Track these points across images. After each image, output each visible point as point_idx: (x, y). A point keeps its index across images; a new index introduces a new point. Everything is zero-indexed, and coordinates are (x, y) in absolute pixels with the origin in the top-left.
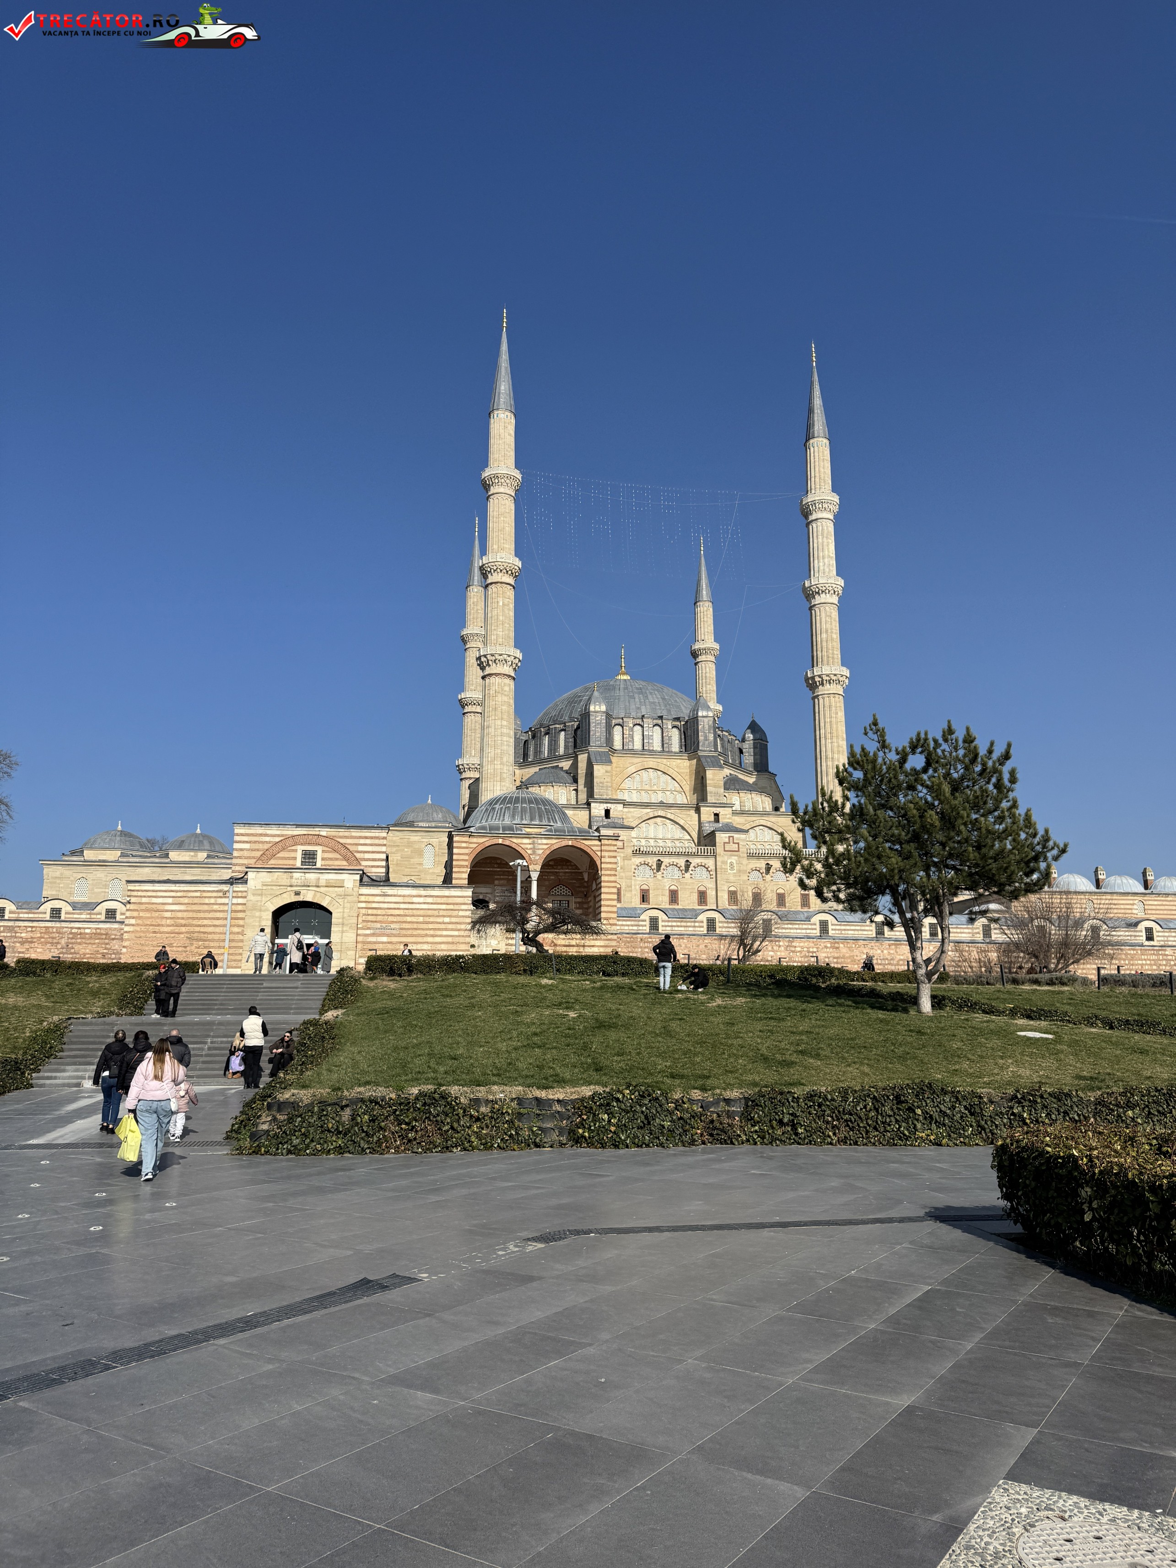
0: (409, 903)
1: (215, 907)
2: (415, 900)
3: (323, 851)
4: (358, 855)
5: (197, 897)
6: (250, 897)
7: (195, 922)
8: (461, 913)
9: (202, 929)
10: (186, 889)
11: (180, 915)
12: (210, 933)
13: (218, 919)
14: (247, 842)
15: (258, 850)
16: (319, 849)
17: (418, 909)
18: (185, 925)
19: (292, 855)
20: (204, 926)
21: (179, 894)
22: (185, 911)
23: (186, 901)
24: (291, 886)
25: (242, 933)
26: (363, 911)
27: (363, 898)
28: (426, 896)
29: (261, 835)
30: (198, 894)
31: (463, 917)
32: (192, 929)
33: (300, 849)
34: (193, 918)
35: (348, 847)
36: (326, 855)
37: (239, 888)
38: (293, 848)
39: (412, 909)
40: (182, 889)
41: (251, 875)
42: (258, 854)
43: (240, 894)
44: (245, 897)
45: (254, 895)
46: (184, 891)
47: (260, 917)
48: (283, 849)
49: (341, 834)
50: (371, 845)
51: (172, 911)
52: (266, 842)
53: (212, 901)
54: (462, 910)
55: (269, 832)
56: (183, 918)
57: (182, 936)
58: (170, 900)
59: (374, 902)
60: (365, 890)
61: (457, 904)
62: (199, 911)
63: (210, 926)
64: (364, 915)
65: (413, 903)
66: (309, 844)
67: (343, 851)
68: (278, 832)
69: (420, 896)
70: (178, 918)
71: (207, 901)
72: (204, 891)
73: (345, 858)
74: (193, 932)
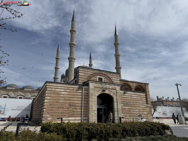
1: (78, 94)
3: (104, 78)
6: (90, 91)
7: (72, 99)
9: (74, 102)
11: (66, 96)
14: (83, 73)
15: (86, 76)
18: (68, 100)
20: (75, 100)
21: (66, 88)
22: (68, 95)
23: (68, 91)
24: (102, 88)
28: (135, 94)
29: (87, 71)
30: (72, 89)
32: (70, 101)
33: (98, 77)
34: (71, 98)
37: (86, 87)
38: (96, 76)
41: (90, 83)
45: (92, 90)
46: (68, 87)
48: (93, 76)
49: (108, 74)
50: (116, 78)
51: (63, 94)
52: (88, 74)
53: (77, 91)
55: (89, 71)
56: (67, 97)
57: (67, 104)
58: (63, 90)
62: (73, 95)
63: (77, 100)
66: (100, 76)
67: (109, 79)
68: (92, 71)
70: (66, 97)
72: (74, 88)
73: (110, 81)
74: (71, 103)
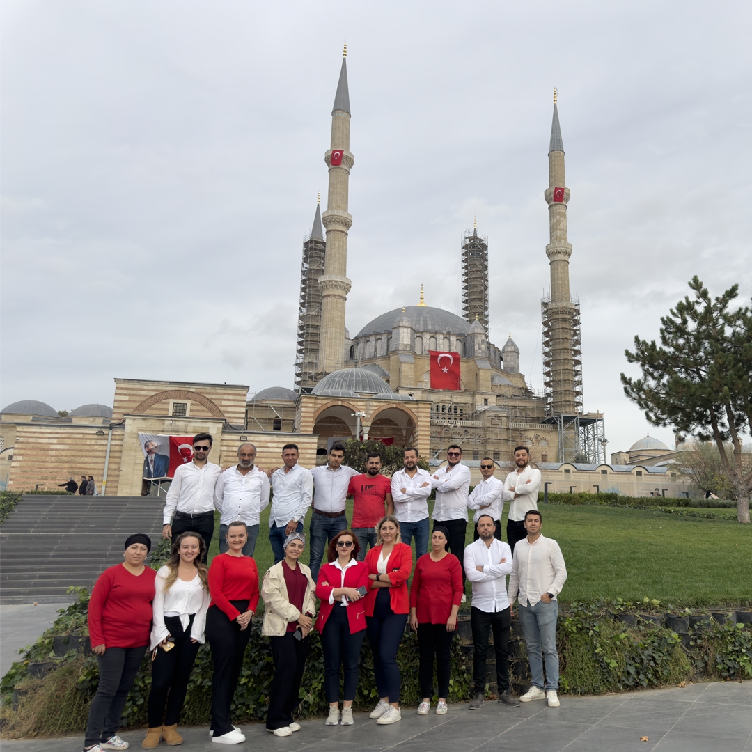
0: (264, 447)
1: (96, 447)
2: (269, 445)
3: (192, 404)
4: (222, 409)
5: (79, 439)
6: (127, 439)
7: (77, 459)
8: (308, 456)
9: (83, 466)
10: (70, 431)
11: (63, 453)
12: (90, 469)
13: (98, 457)
14: (126, 395)
15: (135, 402)
16: (188, 403)
17: (271, 452)
18: (67, 462)
19: (165, 406)
20: (85, 463)
21: (63, 436)
22: (68, 450)
23: (70, 441)
24: (163, 431)
25: (119, 470)
26: (225, 453)
27: (225, 443)
28: (279, 442)
29: (139, 389)
30: (81, 436)
31: (309, 459)
32: (73, 465)
33: (172, 402)
34: (76, 456)
35: (214, 401)
36: (195, 408)
37: (118, 432)
38: (166, 401)
39: (266, 452)
40: (66, 431)
41: (128, 422)
42: (136, 405)
43: (118, 437)
44: (122, 440)
45: (130, 438)
46: (68, 433)
47: (135, 456)
48: (158, 402)
49: (208, 391)
50: (233, 400)
51: (56, 450)
52: (143, 395)
53: (93, 442)
54: (309, 453)
55: (145, 387)
56: (66, 456)
57: (65, 471)
58: (55, 441)
59: (234, 446)
60: (227, 437)
61: (305, 449)
62: (81, 451)
63: (91, 463)
64: (225, 456)
65: (267, 447)
66: (180, 398)
67: (209, 405)
68: (154, 388)
69: (274, 442)
70: (62, 456)
71: (88, 442)
72: (86, 434)
73: (211, 411)
74: (74, 468)
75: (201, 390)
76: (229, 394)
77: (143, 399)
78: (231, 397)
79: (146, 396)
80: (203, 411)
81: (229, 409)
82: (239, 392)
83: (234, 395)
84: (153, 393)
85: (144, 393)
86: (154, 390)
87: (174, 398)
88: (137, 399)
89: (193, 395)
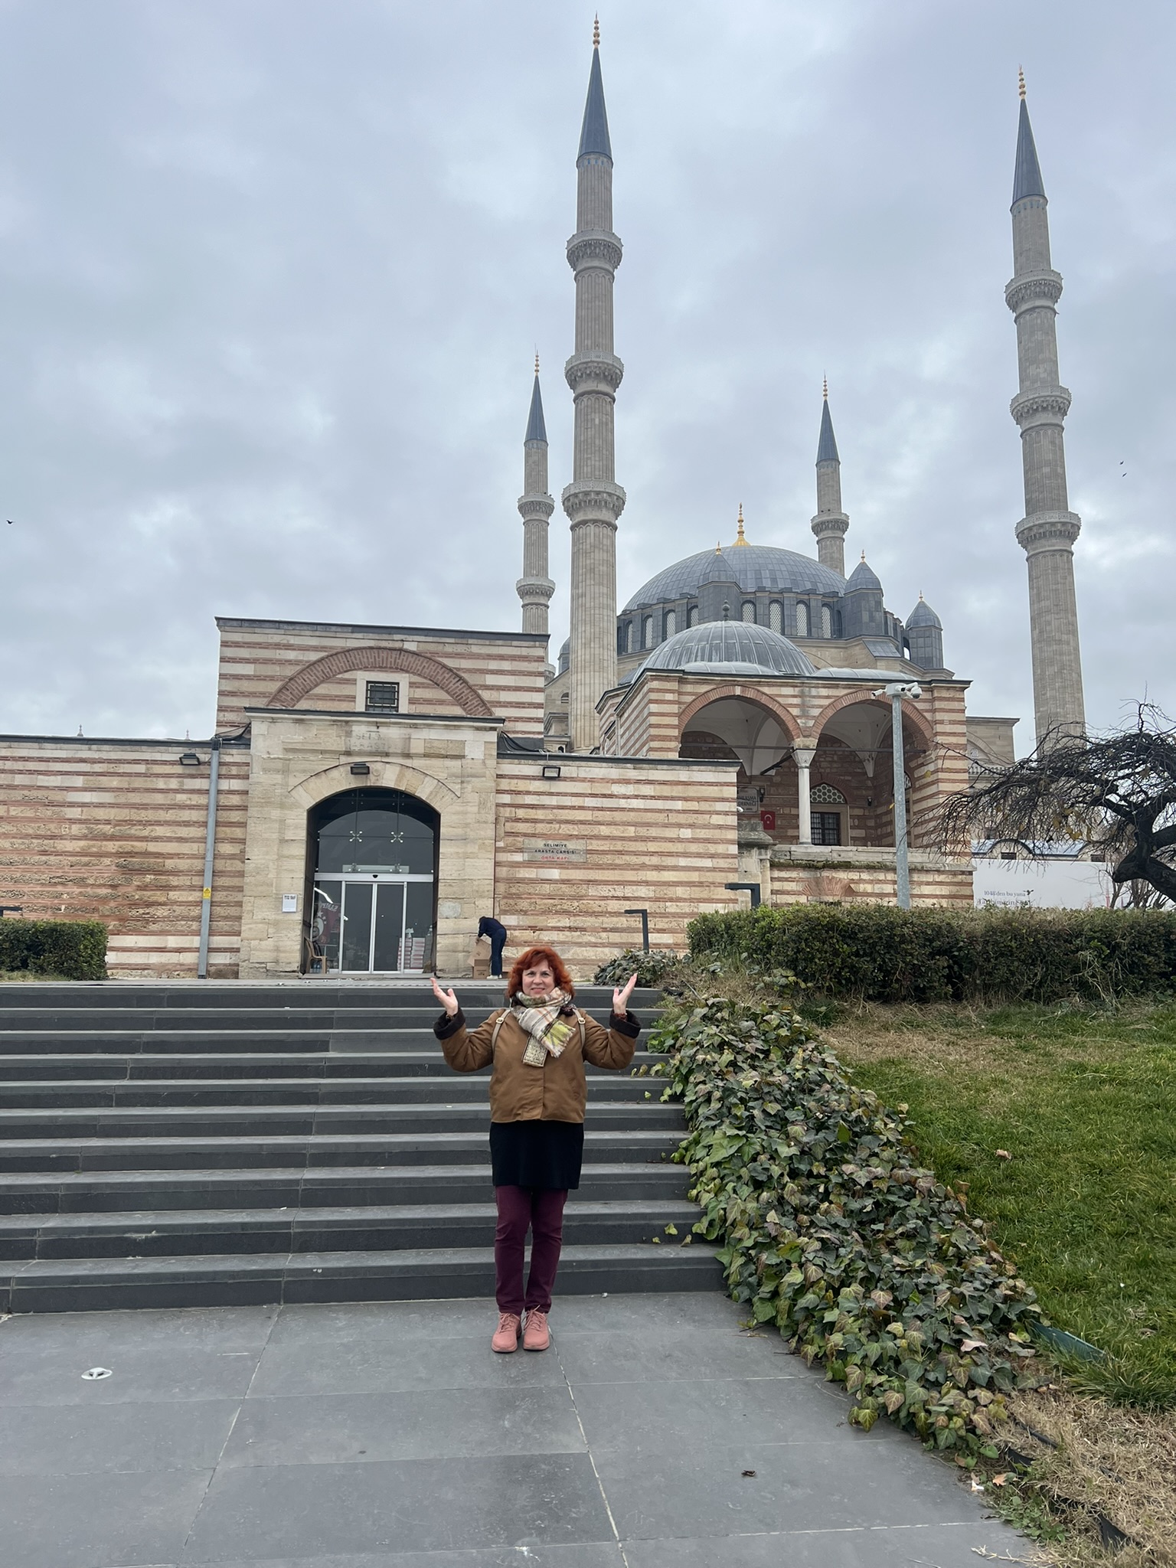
0: (604, 796)
1: (181, 798)
2: (617, 789)
3: (412, 685)
4: (486, 695)
5: (138, 775)
6: (257, 775)
7: (134, 831)
8: (716, 820)
9: (152, 847)
10: (114, 756)
11: (101, 814)
12: (171, 856)
13: (187, 824)
14: (247, 661)
15: (272, 678)
16: (403, 680)
17: (623, 809)
18: (112, 838)
19: (346, 690)
20: (156, 839)
21: (98, 769)
22: (112, 805)
23: (115, 782)
24: (348, 753)
25: (242, 857)
26: (507, 812)
27: (505, 784)
28: (638, 782)
29: (278, 646)
30: (141, 768)
31: (720, 827)
32: (128, 845)
33: (362, 677)
34: (131, 823)
35: (465, 676)
36: (420, 693)
37: (234, 755)
38: (347, 676)
39: (611, 809)
40: (104, 756)
41: (258, 728)
42: (273, 687)
43: (234, 771)
44: (246, 777)
45: (265, 770)
46: (109, 761)
47: (282, 821)
48: (326, 679)
49: (449, 649)
50: (513, 673)
51: (84, 805)
52: (289, 662)
53: (174, 784)
54: (718, 813)
55: (293, 640)
56: (108, 822)
57: (107, 861)
59: (528, 793)
60: (511, 767)
61: (706, 799)
62: (144, 807)
63: (169, 839)
64: (508, 820)
65: (611, 796)
66: (382, 668)
67: (454, 685)
68: (314, 642)
69: (627, 782)
70: (98, 821)
71: (161, 784)
72: (155, 762)
73: (459, 701)
74: (131, 854)
75: (432, 647)
76: (502, 658)
77: (290, 671)
78: (506, 665)
79: (297, 662)
80: (441, 702)
81: (505, 696)
82: (524, 652)
83: (513, 658)
84: (313, 656)
85: (291, 655)
86: (315, 649)
87: (366, 669)
88: (275, 670)
89: (411, 659)
